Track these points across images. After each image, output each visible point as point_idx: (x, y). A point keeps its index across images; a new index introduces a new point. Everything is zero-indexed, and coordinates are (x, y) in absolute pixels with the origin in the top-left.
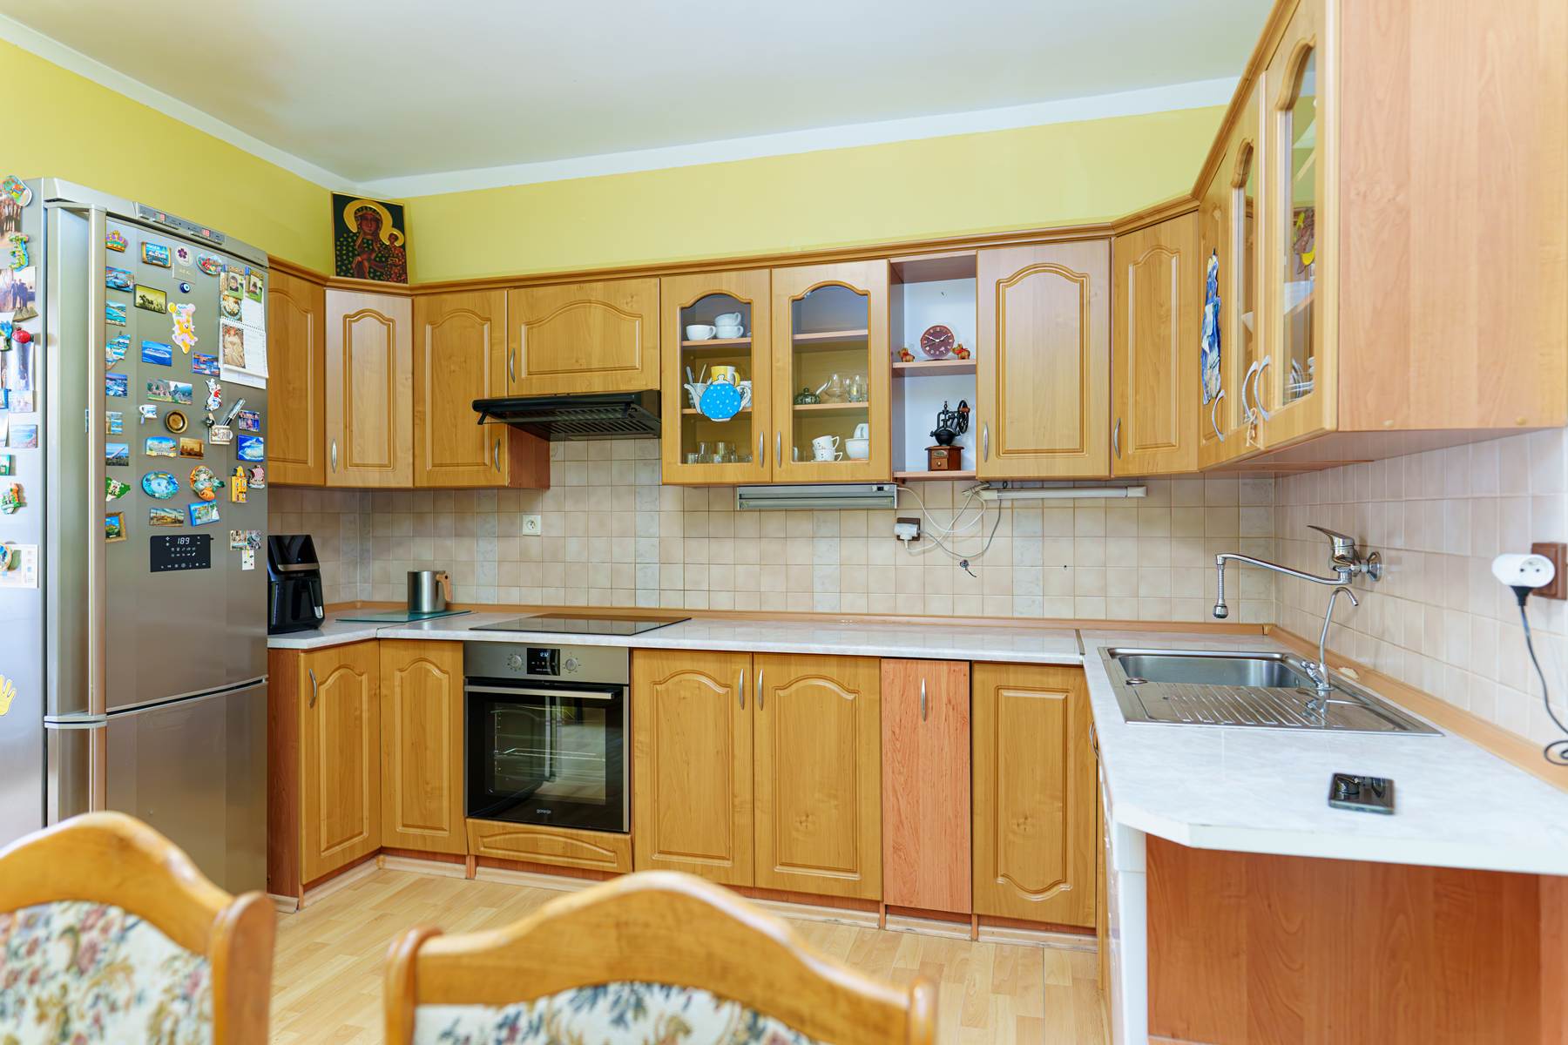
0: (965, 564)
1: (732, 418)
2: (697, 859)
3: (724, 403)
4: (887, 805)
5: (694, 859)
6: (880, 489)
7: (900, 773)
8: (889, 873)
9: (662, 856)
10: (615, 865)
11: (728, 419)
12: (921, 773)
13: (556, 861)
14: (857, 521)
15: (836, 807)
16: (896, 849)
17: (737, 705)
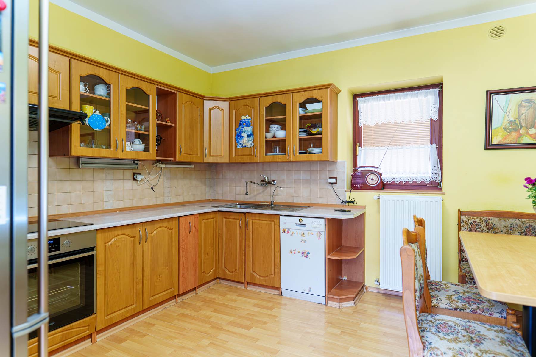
0: (152, 188)
1: (102, 130)
2: (122, 310)
3: (99, 123)
4: (181, 263)
5: (121, 311)
6: (134, 162)
7: (184, 251)
8: (181, 283)
9: (108, 316)
10: (88, 331)
11: (101, 130)
12: (188, 249)
13: (54, 348)
14: (119, 174)
15: (168, 269)
16: (182, 275)
17: (138, 243)
